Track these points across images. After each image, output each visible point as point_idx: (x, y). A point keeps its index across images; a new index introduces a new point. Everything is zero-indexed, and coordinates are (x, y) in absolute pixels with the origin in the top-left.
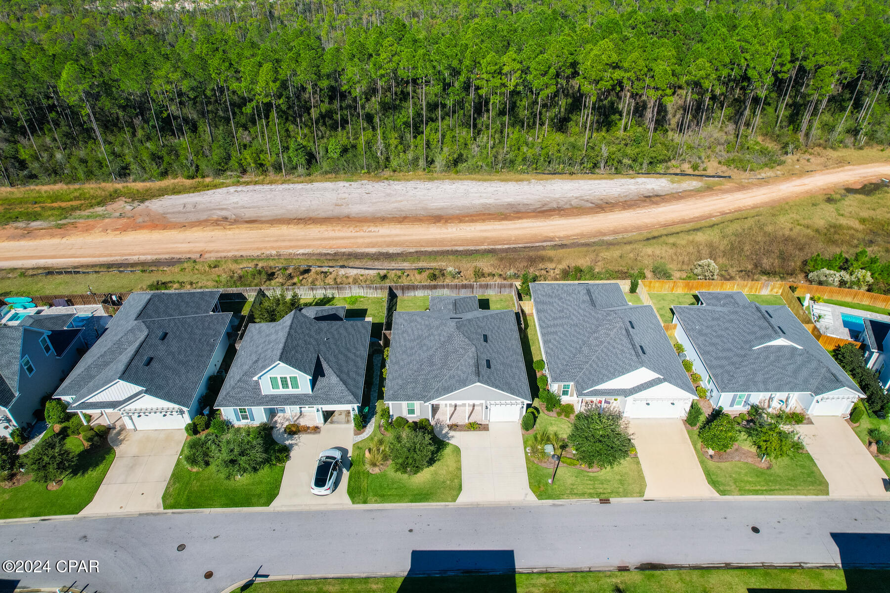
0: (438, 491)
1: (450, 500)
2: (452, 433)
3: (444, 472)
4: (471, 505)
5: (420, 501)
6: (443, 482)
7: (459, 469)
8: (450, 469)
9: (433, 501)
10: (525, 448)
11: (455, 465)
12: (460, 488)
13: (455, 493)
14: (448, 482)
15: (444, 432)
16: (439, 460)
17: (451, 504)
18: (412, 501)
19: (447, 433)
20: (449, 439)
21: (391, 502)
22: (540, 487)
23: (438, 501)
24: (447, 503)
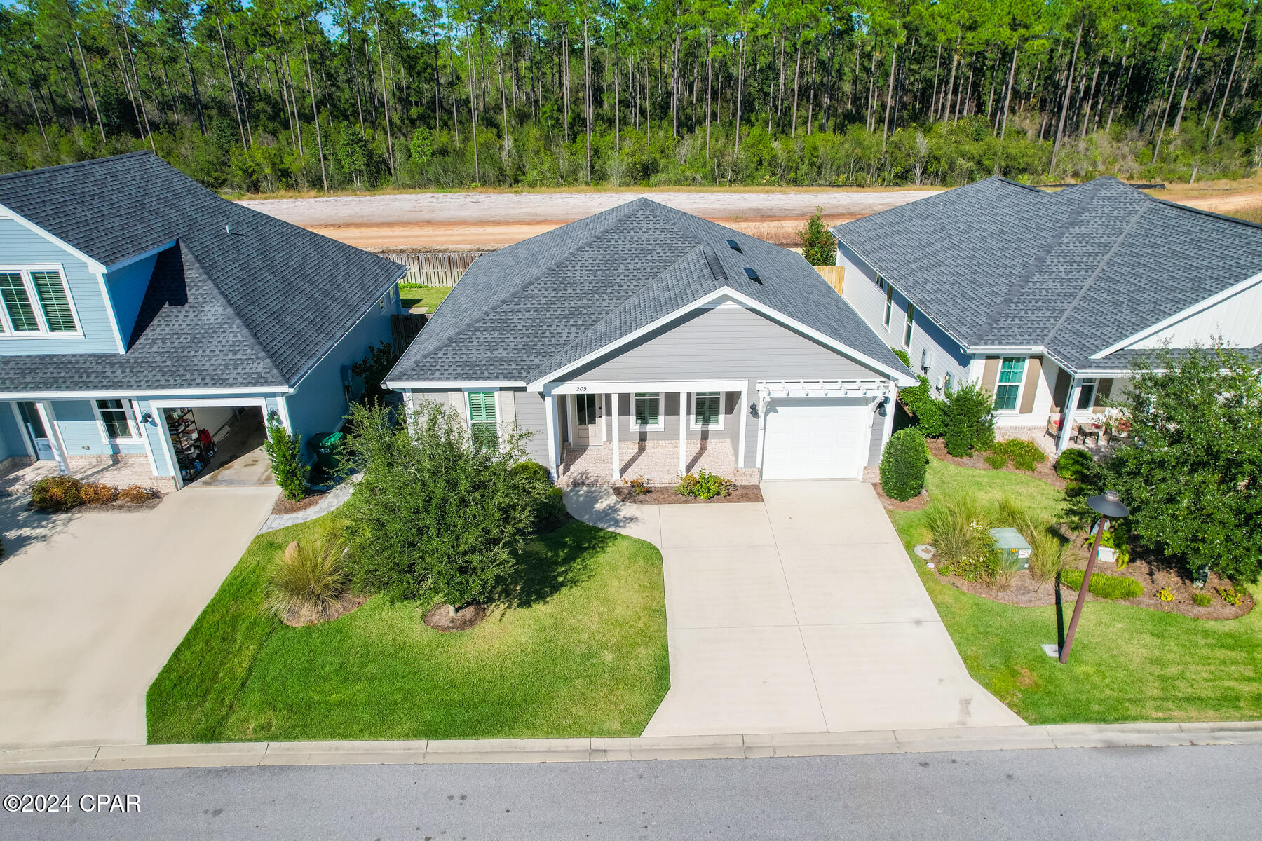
0: (563, 691)
1: (616, 726)
2: (628, 510)
3: (593, 622)
4: (714, 748)
5: (473, 729)
6: (588, 656)
7: (659, 611)
8: (619, 612)
9: (534, 730)
10: (909, 547)
11: (638, 600)
12: (661, 681)
13: (637, 699)
14: (609, 657)
15: (600, 506)
16: (574, 582)
17: (619, 747)
18: (431, 732)
19: (613, 509)
20: (616, 523)
21: (332, 735)
22: (1014, 674)
23: (559, 732)
24: (598, 742)
